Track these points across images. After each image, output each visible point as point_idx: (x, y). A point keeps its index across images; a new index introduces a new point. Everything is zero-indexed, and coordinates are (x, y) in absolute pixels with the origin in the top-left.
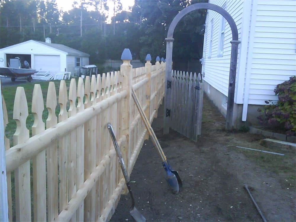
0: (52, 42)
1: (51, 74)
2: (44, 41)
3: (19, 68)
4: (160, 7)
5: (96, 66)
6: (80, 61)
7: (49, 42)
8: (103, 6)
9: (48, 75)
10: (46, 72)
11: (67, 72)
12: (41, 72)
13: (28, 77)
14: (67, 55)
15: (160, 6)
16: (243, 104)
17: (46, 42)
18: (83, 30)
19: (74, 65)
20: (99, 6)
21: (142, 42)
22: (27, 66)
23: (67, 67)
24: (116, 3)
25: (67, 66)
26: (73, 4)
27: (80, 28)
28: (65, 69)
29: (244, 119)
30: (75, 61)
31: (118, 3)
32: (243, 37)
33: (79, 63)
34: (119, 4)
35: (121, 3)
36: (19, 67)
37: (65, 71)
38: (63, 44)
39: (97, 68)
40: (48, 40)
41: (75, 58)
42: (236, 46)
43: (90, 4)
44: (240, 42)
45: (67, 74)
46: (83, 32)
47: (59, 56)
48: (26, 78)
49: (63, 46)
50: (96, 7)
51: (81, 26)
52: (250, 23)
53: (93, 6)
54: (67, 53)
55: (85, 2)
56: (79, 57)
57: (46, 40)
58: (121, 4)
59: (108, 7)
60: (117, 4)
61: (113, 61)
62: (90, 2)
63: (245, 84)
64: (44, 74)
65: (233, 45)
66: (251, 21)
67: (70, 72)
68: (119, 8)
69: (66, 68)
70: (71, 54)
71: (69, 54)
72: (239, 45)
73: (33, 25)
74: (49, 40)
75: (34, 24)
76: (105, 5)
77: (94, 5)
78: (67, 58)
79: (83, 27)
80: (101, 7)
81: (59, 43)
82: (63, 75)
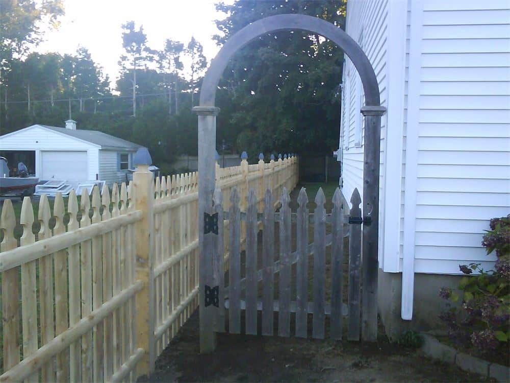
0: (77, 128)
1: (71, 186)
2: (64, 126)
3: (5, 177)
4: (263, 58)
5: (157, 168)
6: (128, 161)
7: (72, 126)
8: (172, 62)
9: (65, 187)
10: (60, 182)
11: (99, 181)
12: (53, 182)
13: (23, 192)
14: (100, 150)
15: (263, 55)
16: (401, 273)
17: (67, 127)
18: (138, 104)
19: (116, 167)
20: (165, 63)
21: (235, 122)
22: (24, 171)
23: (100, 172)
24: (197, 56)
25: (100, 169)
26: (121, 60)
27: (132, 101)
28: (97, 175)
29: (407, 313)
30: (117, 159)
31: (199, 56)
32: (390, 97)
33: (127, 164)
34: (201, 58)
35: (204, 55)
36: (5, 175)
37: (97, 179)
38: (100, 130)
39: (159, 172)
40: (70, 125)
41: (118, 154)
42: (374, 120)
43: (148, 59)
44: (383, 111)
45: (100, 184)
46: (137, 108)
47: (86, 151)
48: (18, 194)
49: (101, 133)
50: (161, 64)
51: (134, 97)
52: (408, 60)
53: (154, 62)
54: (100, 146)
55: (142, 56)
56: (127, 153)
57: (67, 124)
58: (204, 57)
59: (181, 62)
60: (197, 59)
61: (190, 158)
62: (149, 57)
63: (402, 219)
64: (57, 185)
65: (366, 117)
66: (408, 54)
67: (105, 181)
68: (201, 64)
69: (98, 173)
70: (109, 148)
71: (104, 148)
72: (382, 118)
73: (50, 99)
74: (72, 123)
75: (52, 97)
76: (176, 60)
77: (157, 62)
78: (99, 156)
79: (137, 99)
80: (169, 63)
81: (94, 128)
82: (91, 186)
